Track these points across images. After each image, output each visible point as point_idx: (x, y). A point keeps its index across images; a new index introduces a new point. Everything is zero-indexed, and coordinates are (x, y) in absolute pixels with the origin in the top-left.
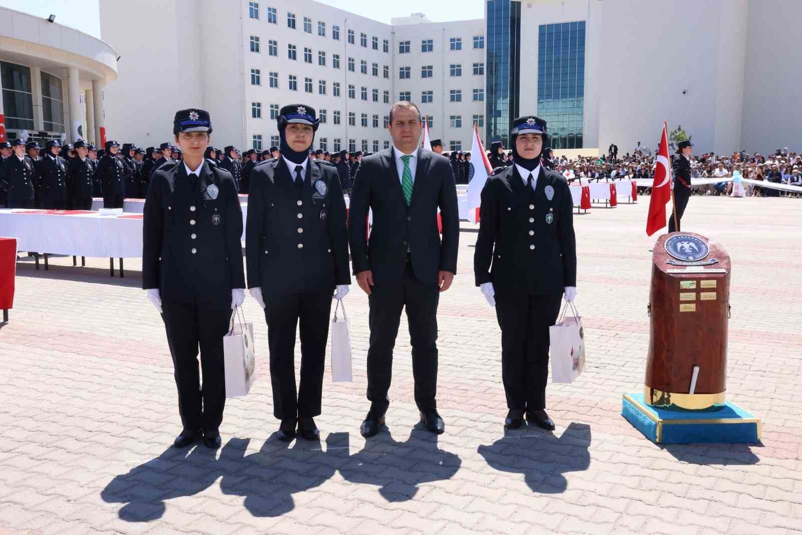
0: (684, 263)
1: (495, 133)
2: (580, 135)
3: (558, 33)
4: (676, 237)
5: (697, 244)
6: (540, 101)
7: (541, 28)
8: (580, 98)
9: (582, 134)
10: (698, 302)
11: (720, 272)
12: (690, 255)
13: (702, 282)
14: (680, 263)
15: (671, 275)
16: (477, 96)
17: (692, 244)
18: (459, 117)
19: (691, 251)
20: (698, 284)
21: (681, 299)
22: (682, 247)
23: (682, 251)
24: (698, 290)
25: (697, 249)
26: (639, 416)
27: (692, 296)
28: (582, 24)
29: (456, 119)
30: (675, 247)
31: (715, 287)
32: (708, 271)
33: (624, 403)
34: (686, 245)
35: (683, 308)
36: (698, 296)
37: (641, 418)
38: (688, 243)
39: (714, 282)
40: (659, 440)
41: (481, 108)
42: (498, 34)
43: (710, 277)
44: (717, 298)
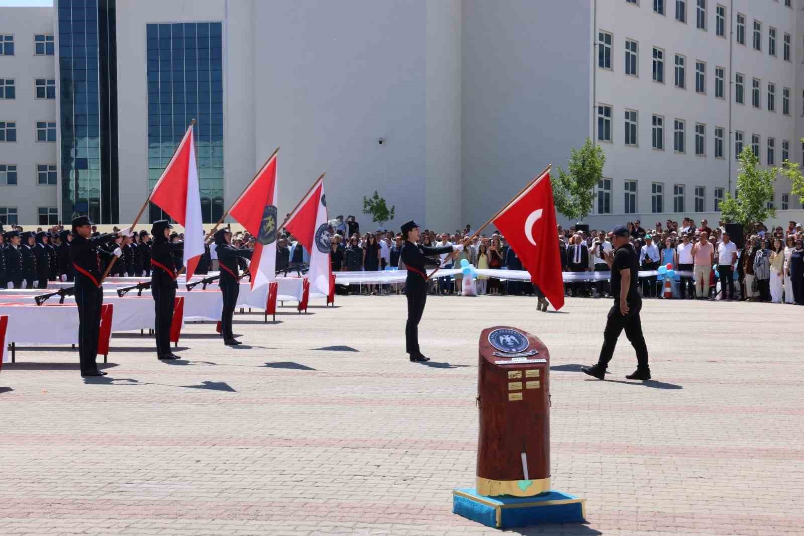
0: (509, 355)
1: (77, 195)
2: (220, 201)
3: (178, 38)
4: (497, 331)
5: (517, 338)
6: (151, 146)
7: (151, 29)
8: (218, 143)
9: (223, 200)
10: (524, 390)
11: (542, 361)
12: (513, 348)
13: (527, 372)
14: (505, 355)
15: (499, 366)
16: (44, 133)
17: (512, 337)
18: (14, 168)
19: (512, 344)
20: (524, 374)
21: (510, 389)
22: (504, 340)
23: (505, 344)
24: (524, 380)
25: (518, 342)
26: (475, 507)
27: (519, 385)
28: (217, 27)
29: (7, 171)
30: (498, 341)
31: (539, 376)
32: (531, 361)
33: (456, 499)
34: (508, 339)
35: (512, 397)
36: (524, 385)
37: (477, 509)
38: (509, 337)
39: (538, 371)
40: (499, 525)
41: (52, 153)
42: (79, 33)
43: (533, 366)
44: (540, 386)
